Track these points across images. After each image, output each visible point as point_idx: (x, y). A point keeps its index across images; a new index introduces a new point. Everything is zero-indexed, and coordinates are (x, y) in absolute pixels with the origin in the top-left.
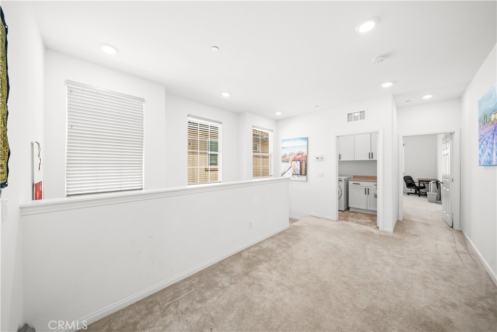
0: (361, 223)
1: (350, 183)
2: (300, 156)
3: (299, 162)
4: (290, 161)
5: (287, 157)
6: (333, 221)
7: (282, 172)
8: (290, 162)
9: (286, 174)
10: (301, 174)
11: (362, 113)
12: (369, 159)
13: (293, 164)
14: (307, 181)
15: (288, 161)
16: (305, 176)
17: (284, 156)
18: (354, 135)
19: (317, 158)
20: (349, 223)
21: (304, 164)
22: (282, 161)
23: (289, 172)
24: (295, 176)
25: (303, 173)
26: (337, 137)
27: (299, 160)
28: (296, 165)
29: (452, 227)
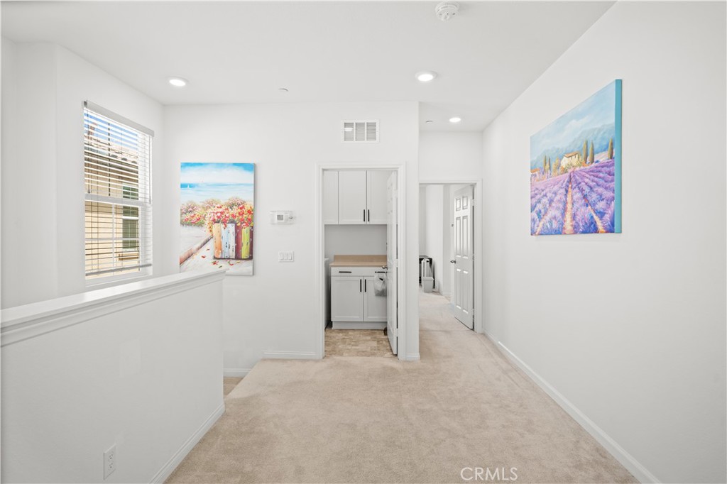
0: (363, 353)
1: (334, 271)
2: (236, 211)
3: (231, 227)
4: (207, 222)
5: (199, 212)
6: (317, 361)
7: (183, 254)
8: (206, 228)
9: (197, 258)
10: (238, 257)
11: (372, 126)
12: (363, 223)
13: (214, 230)
14: (253, 274)
15: (198, 223)
16: (250, 262)
17: (190, 209)
18: (338, 170)
19: (280, 217)
20: (346, 358)
21: (245, 232)
22: (182, 223)
23: (203, 251)
24: (221, 263)
25: (245, 252)
26: (324, 170)
27: (232, 222)
28: (224, 232)
29: (473, 329)
